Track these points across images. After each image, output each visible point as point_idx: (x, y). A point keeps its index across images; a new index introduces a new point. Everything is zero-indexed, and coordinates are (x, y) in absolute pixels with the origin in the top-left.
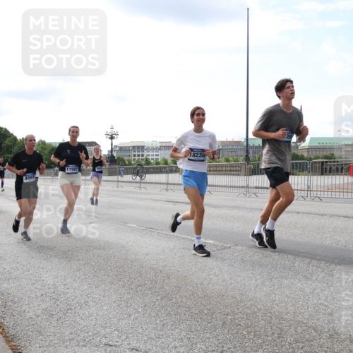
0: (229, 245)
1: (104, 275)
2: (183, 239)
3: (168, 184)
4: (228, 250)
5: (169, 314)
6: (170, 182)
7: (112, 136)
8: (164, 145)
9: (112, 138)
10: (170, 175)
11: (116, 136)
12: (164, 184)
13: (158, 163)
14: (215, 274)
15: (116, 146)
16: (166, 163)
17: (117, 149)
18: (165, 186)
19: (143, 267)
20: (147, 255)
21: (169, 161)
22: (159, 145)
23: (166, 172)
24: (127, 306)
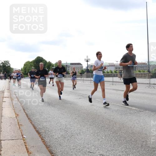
0: (142, 110)
1: (87, 121)
2: (121, 107)
3: (113, 82)
4: (142, 112)
5: (116, 140)
6: (114, 81)
7: (87, 60)
8: (110, 64)
9: (87, 61)
10: (114, 78)
11: (89, 61)
12: (112, 82)
13: (108, 73)
14: (137, 123)
15: (89, 65)
16: (112, 72)
17: (90, 66)
18: (112, 83)
19: (104, 119)
20: (106, 113)
21: (113, 72)
22: (108, 64)
23: (112, 77)
24: (97, 136)
